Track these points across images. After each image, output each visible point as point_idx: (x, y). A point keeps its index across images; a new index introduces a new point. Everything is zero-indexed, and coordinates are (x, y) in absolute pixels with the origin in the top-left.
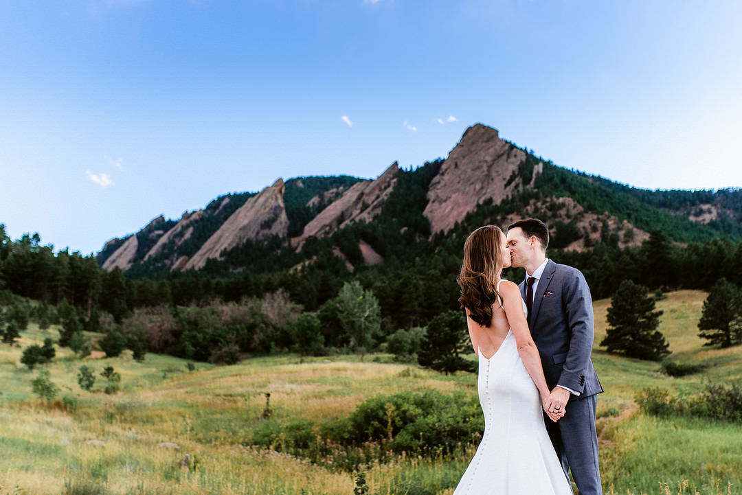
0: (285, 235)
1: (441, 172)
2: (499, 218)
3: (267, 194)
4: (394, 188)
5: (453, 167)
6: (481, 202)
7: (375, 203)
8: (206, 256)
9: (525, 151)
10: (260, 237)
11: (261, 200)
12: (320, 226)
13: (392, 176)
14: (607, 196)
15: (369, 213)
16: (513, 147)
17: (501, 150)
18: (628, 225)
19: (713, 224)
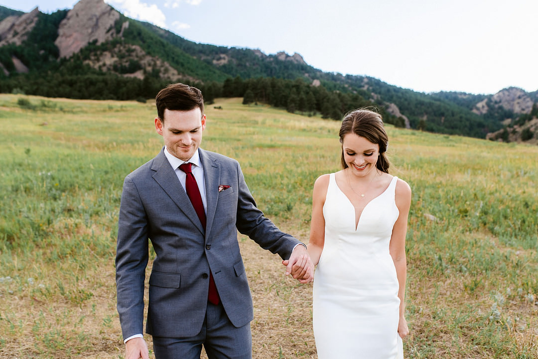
1: (67, 18)
2: (98, 53)
4: (36, 24)
6: (91, 41)
7: (24, 32)
9: (119, 13)
13: (35, 16)
15: (19, 39)
16: (112, 9)
17: (105, 10)
18: (167, 64)
19: (224, 66)
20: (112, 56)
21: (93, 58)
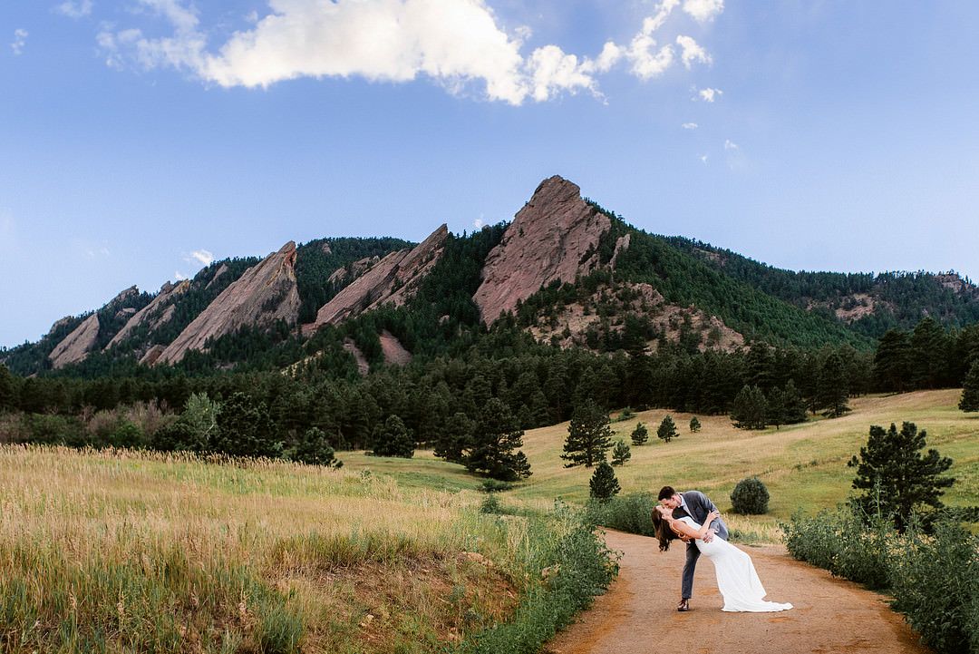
0: (295, 321)
1: (502, 242)
2: (555, 308)
3: (272, 264)
4: (438, 260)
5: (518, 234)
6: (546, 285)
7: (412, 281)
8: (186, 346)
9: (613, 216)
10: (260, 322)
11: (264, 271)
12: (338, 309)
13: (436, 245)
14: (711, 282)
15: (402, 295)
16: (596, 209)
17: (580, 214)
18: (716, 322)
19: (865, 321)
20: (587, 313)
21: (542, 320)
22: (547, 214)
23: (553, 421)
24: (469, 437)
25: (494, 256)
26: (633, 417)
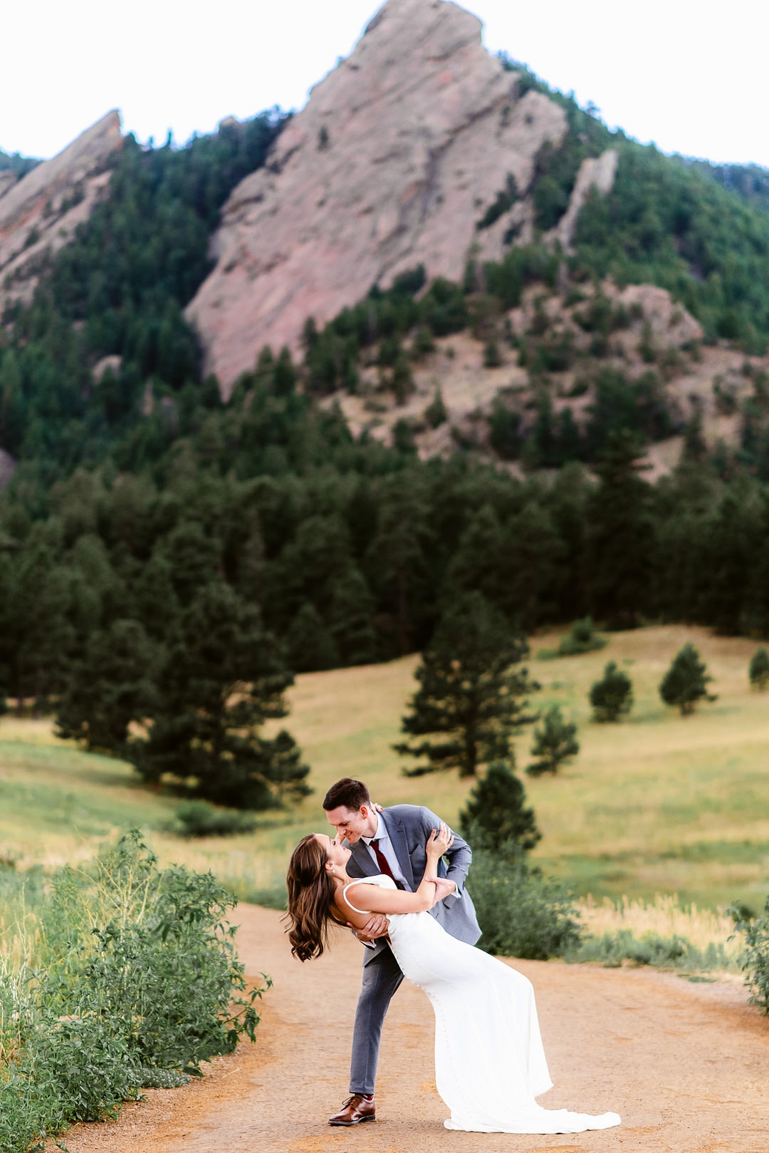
1: (270, 161)
2: (408, 344)
4: (96, 207)
5: (314, 142)
6: (386, 284)
7: (21, 260)
9: (569, 103)
13: (92, 166)
16: (526, 84)
17: (484, 94)
20: (493, 362)
21: (370, 376)
22: (392, 90)
23: (383, 652)
24: (148, 687)
25: (248, 201)
26: (599, 646)
